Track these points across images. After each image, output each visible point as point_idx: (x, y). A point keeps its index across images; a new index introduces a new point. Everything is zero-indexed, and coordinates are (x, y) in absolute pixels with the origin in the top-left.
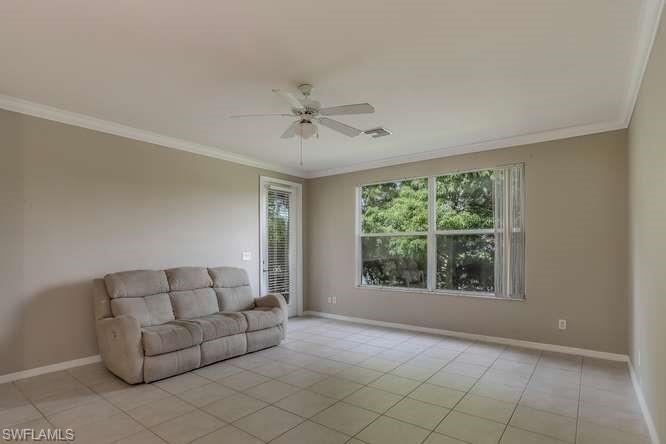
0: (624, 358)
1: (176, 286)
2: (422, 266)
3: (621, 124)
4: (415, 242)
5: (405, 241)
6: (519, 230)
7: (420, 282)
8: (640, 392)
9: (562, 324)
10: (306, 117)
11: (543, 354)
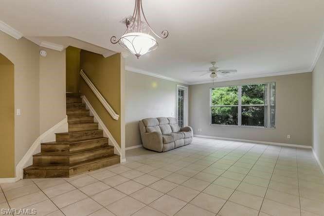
0: (310, 147)
1: (160, 123)
2: (235, 118)
3: (310, 70)
4: (224, 108)
5: (219, 108)
6: (273, 105)
7: (236, 123)
8: (315, 155)
9: (289, 137)
10: (213, 72)
11: (282, 146)
